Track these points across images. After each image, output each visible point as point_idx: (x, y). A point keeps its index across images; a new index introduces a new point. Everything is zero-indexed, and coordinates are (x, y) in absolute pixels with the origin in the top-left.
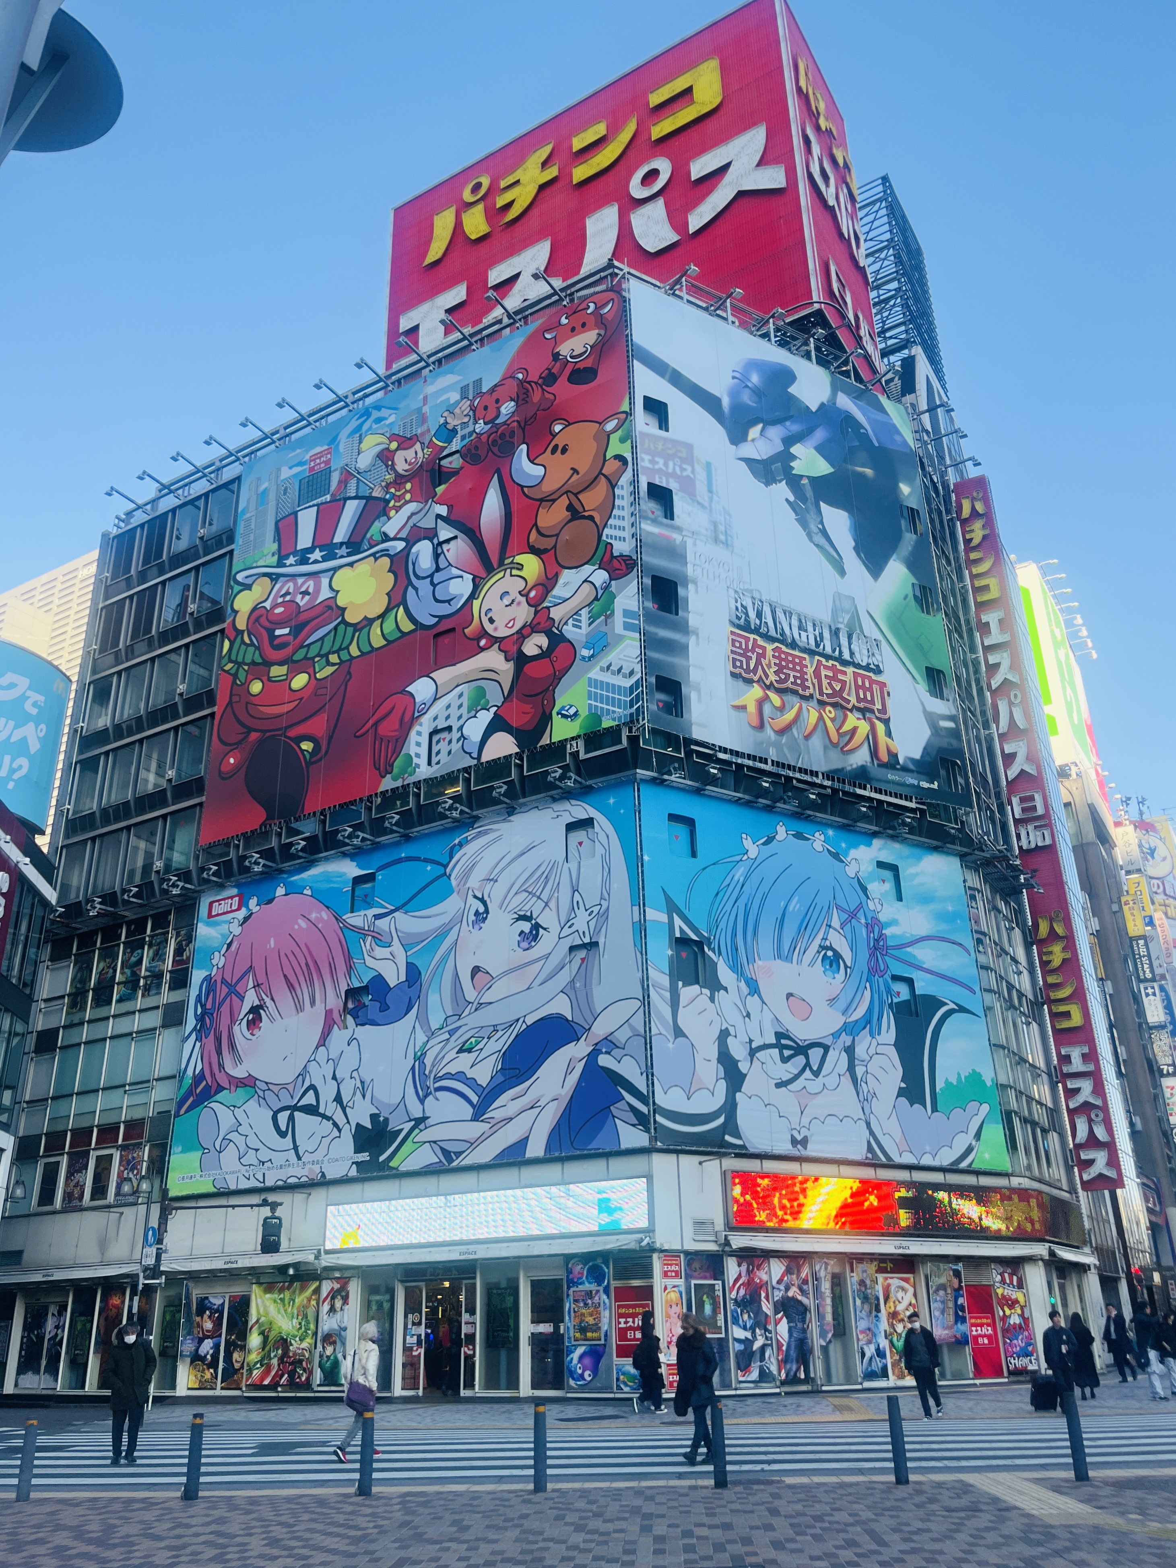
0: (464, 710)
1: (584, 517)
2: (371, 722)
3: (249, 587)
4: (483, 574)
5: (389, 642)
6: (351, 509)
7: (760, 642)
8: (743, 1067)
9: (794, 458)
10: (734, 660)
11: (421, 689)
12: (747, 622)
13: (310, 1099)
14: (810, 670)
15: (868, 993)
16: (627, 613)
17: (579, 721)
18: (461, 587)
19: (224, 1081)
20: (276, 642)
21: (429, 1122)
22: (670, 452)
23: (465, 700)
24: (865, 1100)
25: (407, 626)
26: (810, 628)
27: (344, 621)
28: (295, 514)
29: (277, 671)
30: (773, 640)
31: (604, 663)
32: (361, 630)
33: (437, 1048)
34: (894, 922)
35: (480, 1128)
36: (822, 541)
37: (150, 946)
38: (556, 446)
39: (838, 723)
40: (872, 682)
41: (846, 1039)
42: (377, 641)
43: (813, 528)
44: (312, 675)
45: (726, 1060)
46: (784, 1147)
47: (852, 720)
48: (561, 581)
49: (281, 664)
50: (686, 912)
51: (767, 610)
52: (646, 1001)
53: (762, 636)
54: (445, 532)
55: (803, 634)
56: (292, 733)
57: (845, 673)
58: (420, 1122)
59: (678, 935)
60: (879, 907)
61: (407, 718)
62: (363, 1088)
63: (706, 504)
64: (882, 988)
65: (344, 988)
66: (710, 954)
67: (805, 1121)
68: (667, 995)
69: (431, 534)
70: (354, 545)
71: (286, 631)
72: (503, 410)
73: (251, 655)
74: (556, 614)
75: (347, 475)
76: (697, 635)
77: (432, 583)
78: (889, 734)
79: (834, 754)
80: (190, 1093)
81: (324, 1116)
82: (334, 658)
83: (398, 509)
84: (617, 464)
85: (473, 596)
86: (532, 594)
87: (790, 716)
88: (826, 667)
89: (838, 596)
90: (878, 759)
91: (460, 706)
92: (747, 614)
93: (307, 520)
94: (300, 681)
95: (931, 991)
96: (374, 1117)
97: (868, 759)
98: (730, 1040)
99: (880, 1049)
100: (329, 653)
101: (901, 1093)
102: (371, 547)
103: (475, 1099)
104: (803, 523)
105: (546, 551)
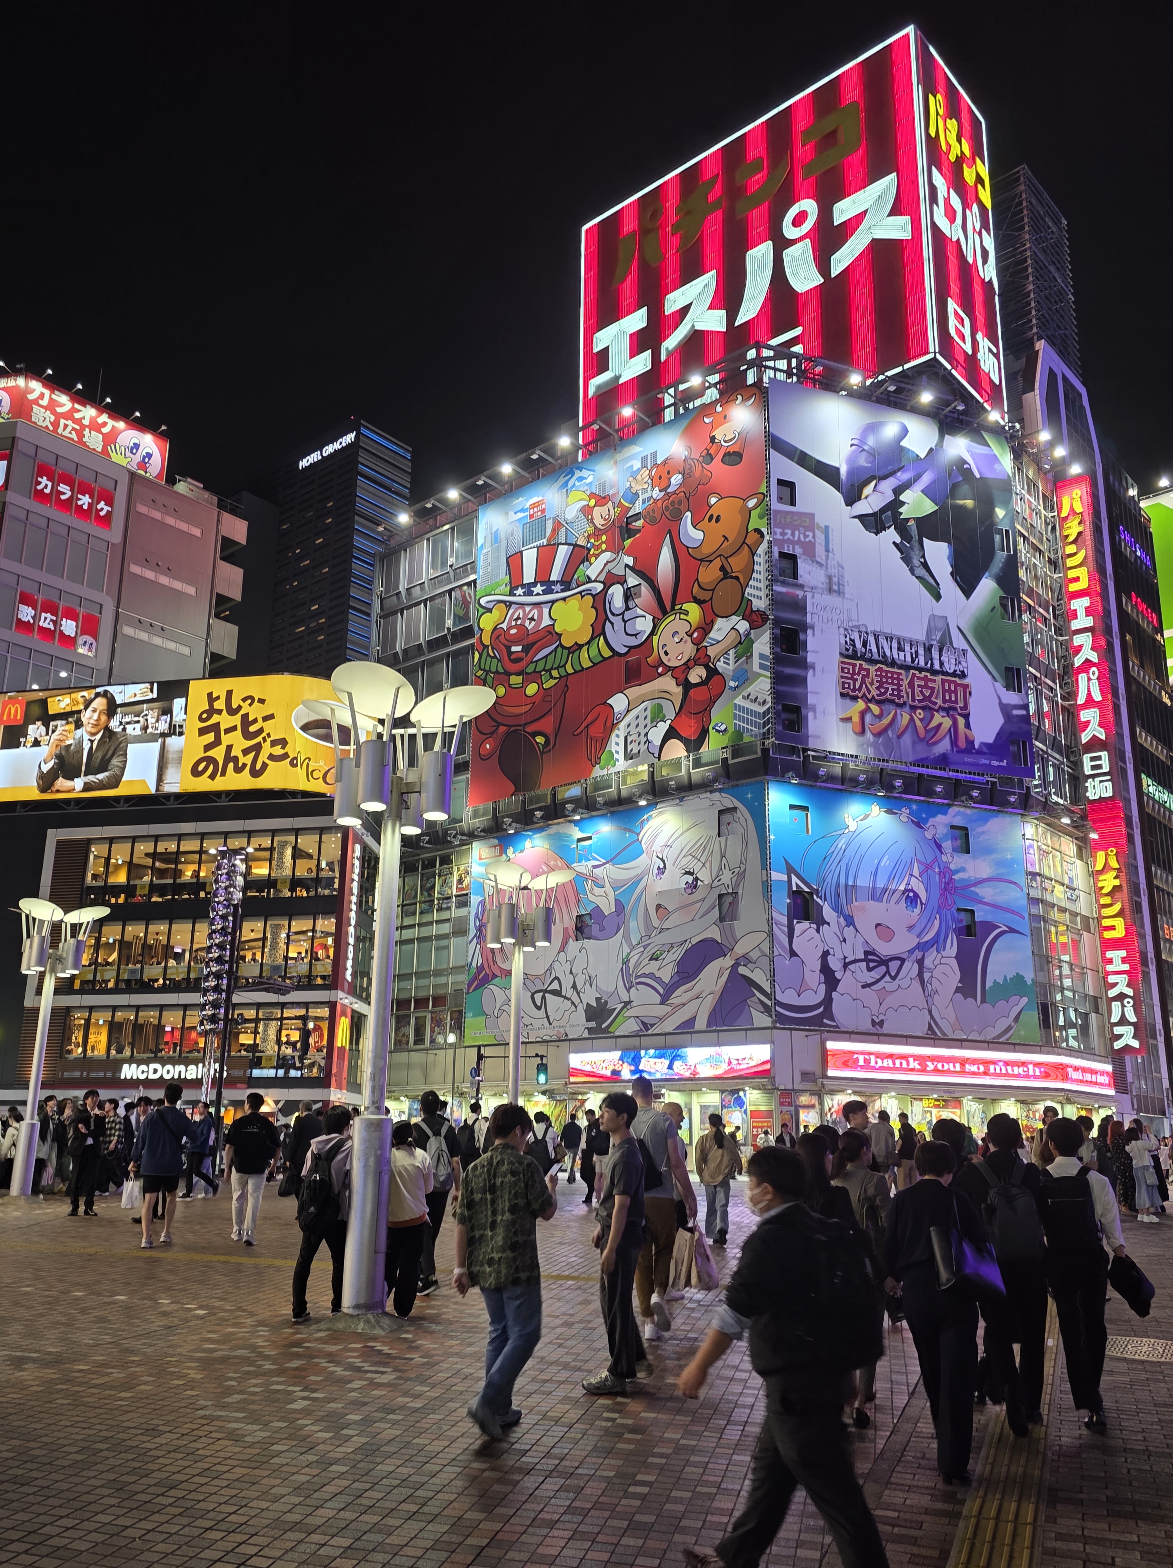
0: (649, 720)
1: (732, 577)
2: (584, 725)
3: (490, 610)
4: (660, 616)
5: (594, 664)
6: (563, 552)
7: (865, 665)
8: (838, 975)
9: (903, 503)
10: (843, 683)
11: (618, 702)
12: (855, 651)
13: (555, 986)
14: (905, 683)
15: (937, 923)
16: (762, 656)
17: (728, 735)
18: (644, 625)
19: (498, 973)
20: (512, 657)
21: (633, 1004)
22: (796, 523)
23: (648, 712)
24: (928, 997)
25: (607, 653)
26: (907, 648)
27: (561, 645)
28: (521, 552)
29: (515, 680)
30: (876, 662)
31: (745, 693)
32: (573, 652)
33: (637, 957)
34: (963, 869)
35: (666, 1009)
36: (922, 572)
37: (440, 876)
38: (712, 516)
39: (925, 723)
40: (957, 685)
41: (918, 954)
42: (586, 664)
43: (916, 562)
44: (541, 685)
45: (826, 970)
46: (867, 1026)
47: (938, 718)
48: (716, 627)
49: (518, 674)
50: (801, 873)
51: (871, 639)
52: (771, 934)
53: (866, 660)
54: (632, 580)
55: (902, 654)
56: (529, 729)
57: (934, 681)
58: (627, 1003)
59: (794, 889)
60: (950, 859)
61: (609, 724)
62: (590, 980)
63: (823, 562)
64: (949, 917)
65: (575, 914)
66: (819, 900)
67: (882, 1010)
68: (786, 929)
69: (622, 581)
70: (566, 584)
71: (519, 648)
72: (673, 480)
73: (494, 665)
74: (711, 652)
75: (557, 526)
76: (814, 669)
77: (623, 620)
78: (968, 726)
79: (920, 747)
80: (475, 978)
81: (565, 997)
82: (555, 673)
83: (597, 556)
84: (757, 535)
85: (652, 633)
86: (695, 635)
87: (886, 721)
88: (919, 678)
89: (933, 617)
90: (957, 746)
91: (646, 718)
92: (854, 646)
93: (530, 558)
94: (532, 689)
95: (989, 918)
96: (598, 1000)
97: (949, 747)
98: (829, 958)
99: (943, 961)
100: (552, 669)
101: (958, 990)
102: (578, 586)
103: (661, 991)
104: (907, 560)
105: (705, 601)
